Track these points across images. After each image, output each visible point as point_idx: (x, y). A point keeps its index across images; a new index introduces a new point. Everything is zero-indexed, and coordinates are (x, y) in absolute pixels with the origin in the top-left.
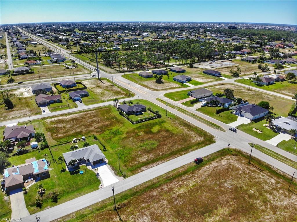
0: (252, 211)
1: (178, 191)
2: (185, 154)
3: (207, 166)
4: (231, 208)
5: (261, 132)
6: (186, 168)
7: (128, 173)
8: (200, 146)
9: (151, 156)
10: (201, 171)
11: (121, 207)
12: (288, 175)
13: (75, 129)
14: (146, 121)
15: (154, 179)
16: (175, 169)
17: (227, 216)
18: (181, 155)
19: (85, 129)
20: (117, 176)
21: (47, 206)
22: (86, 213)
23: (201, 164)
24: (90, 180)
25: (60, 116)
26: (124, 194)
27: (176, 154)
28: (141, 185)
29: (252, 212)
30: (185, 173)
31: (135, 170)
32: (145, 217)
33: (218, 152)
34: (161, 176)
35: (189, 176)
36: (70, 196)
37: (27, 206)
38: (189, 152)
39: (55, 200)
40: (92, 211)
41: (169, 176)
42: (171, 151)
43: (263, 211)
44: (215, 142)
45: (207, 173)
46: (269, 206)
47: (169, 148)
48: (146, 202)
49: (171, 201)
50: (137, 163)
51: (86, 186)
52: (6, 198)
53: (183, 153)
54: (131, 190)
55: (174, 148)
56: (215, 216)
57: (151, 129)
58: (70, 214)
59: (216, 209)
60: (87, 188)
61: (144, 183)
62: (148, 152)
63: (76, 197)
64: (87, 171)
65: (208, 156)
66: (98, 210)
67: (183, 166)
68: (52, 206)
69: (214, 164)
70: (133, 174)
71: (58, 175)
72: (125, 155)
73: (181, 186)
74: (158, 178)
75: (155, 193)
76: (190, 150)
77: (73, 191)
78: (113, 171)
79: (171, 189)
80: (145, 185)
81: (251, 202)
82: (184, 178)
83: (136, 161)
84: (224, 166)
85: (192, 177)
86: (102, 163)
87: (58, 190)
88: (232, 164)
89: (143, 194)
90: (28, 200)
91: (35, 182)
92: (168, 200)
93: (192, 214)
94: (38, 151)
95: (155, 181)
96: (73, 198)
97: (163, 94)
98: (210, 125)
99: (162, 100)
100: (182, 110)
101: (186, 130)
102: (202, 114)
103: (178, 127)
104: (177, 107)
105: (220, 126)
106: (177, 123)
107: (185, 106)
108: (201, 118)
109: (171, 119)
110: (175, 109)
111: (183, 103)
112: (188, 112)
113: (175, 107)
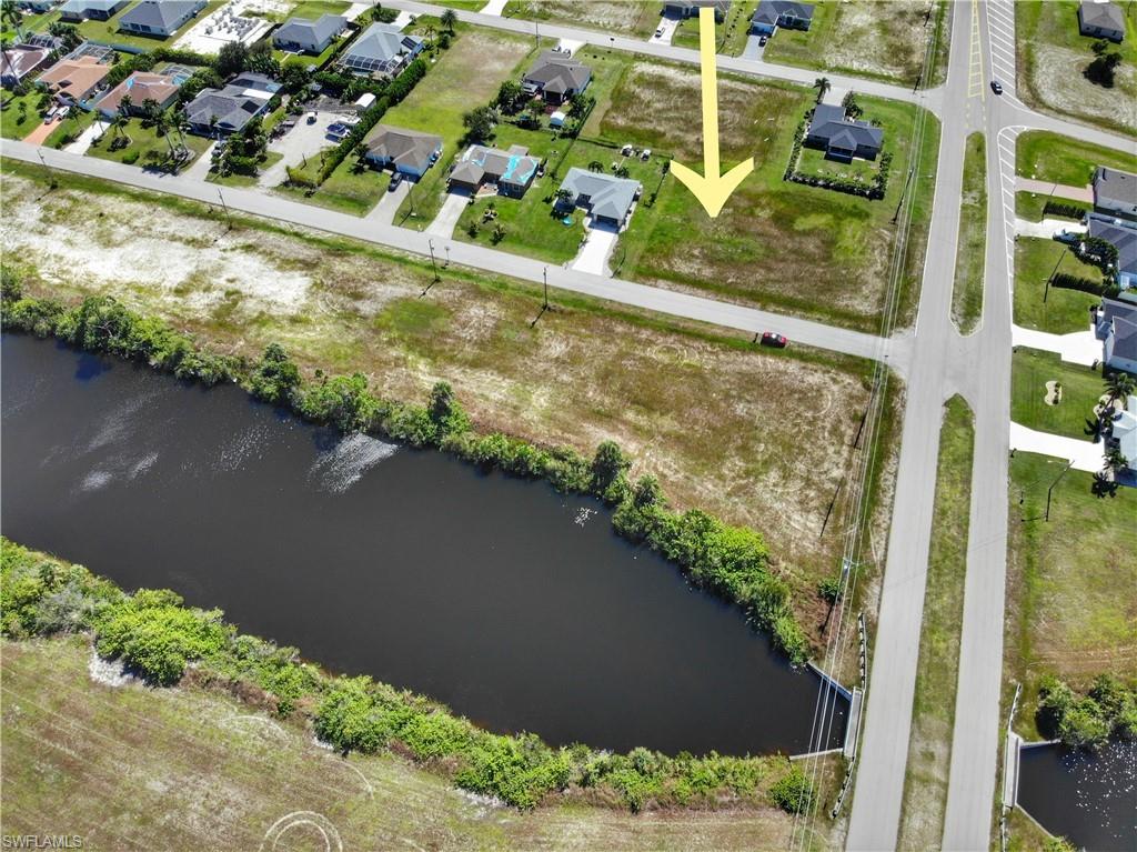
0: (705, 462)
1: (653, 353)
2: (775, 312)
3: (770, 360)
4: (683, 432)
5: (1056, 402)
6: (731, 334)
7: (629, 273)
8: (838, 321)
9: (707, 272)
10: (744, 358)
11: (555, 311)
12: (890, 495)
13: (659, 121)
14: (826, 186)
15: (651, 311)
16: (707, 323)
17: (660, 433)
18: (764, 309)
19: (678, 133)
20: (607, 267)
21: (479, 241)
22: (510, 285)
23: (768, 350)
24: (565, 242)
25: (675, 66)
26: (583, 298)
27: (757, 301)
28: (620, 304)
29: (703, 460)
30: (713, 340)
31: (646, 275)
32: (563, 346)
33: (851, 356)
34: (668, 316)
35: (709, 349)
36: (518, 248)
37: (457, 224)
38: (789, 315)
39: (497, 239)
40: (520, 288)
41: (681, 325)
42: (758, 288)
43: (721, 477)
44: (887, 336)
45: (744, 367)
46: (743, 482)
47: (763, 283)
48: (592, 331)
49: (622, 355)
50: (666, 266)
51: (551, 249)
52: (443, 194)
53: (773, 307)
54: (597, 299)
55: (773, 289)
56: (645, 417)
57: (802, 214)
58: (492, 272)
59: (662, 414)
60: (550, 253)
61: (628, 306)
62: (711, 260)
63: (524, 255)
64: (578, 225)
65: (813, 347)
66: (528, 292)
67: (728, 329)
68: (485, 245)
69: (793, 367)
70: (634, 280)
71: (534, 204)
72: (666, 239)
73: (669, 350)
74: (658, 313)
75: (620, 329)
76: (798, 313)
77: (528, 244)
78: (612, 253)
79: (649, 343)
80: (625, 310)
81: (727, 453)
82: (696, 344)
83: (669, 263)
84: (803, 382)
85: (712, 353)
86: (611, 226)
87: (512, 227)
88: (825, 392)
89: (604, 317)
90: (465, 216)
91: (495, 194)
92: (620, 350)
93: (622, 389)
94: (553, 137)
95: (646, 315)
96: (518, 254)
97: (1026, 129)
98: (963, 296)
99: (980, 149)
100: (975, 215)
101: (879, 268)
102: (1010, 257)
103: (873, 250)
104: (983, 195)
105: (979, 315)
106: (888, 239)
107: (1009, 207)
108: (978, 268)
109: (895, 220)
110: (964, 198)
111: (1030, 194)
112: (982, 228)
113: (975, 194)
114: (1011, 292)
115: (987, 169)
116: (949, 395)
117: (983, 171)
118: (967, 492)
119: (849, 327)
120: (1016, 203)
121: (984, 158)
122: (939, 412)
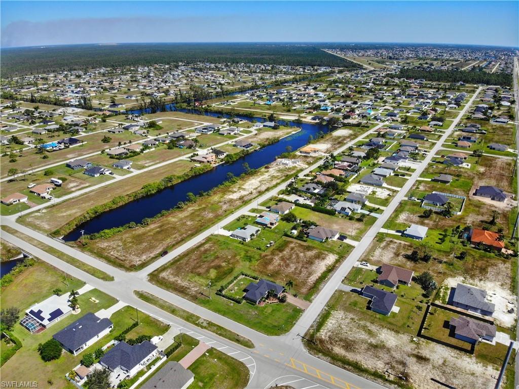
1: (177, 235)
7: (212, 237)
9: (202, 249)
10: (162, 248)
18: (179, 255)
27: (183, 255)
30: (174, 245)
33: (147, 266)
35: (171, 244)
38: (173, 259)
42: (189, 256)
44: (148, 275)
45: (158, 248)
55: (186, 259)
57: (218, 272)
62: (206, 251)
67: (176, 248)
69: (152, 255)
70: (208, 237)
73: (175, 238)
79: (180, 235)
82: (174, 242)
85: (168, 244)
97: (253, 373)
98: (150, 297)
99: (238, 341)
100: (190, 318)
101: (179, 282)
102: (161, 319)
103: (189, 284)
104: (202, 327)
105: (139, 298)
106: (193, 289)
107: (190, 333)
108: (162, 307)
109: (202, 294)
110: (205, 320)
111: (195, 346)
112: (183, 318)
113: (205, 324)
114: (143, 311)
115: (221, 337)
116: (115, 279)
117: (220, 335)
118: (85, 270)
119: (158, 269)
120: (192, 338)
121: (230, 340)
122: (112, 275)
